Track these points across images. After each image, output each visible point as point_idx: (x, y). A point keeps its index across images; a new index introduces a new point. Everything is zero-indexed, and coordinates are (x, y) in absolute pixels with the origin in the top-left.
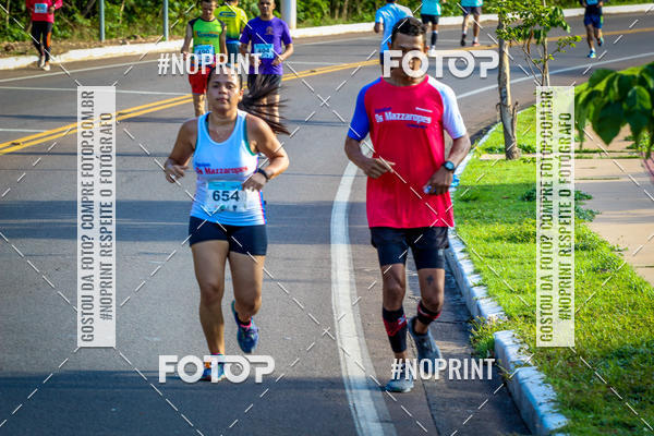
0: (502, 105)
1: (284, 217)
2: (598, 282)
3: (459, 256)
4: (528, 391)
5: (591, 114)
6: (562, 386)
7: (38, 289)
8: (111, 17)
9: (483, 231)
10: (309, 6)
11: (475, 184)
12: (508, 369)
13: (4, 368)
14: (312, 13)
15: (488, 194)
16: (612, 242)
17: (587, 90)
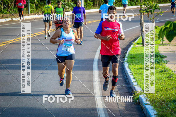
0: (142, 31)
1: (80, 63)
2: (168, 81)
3: (129, 74)
4: (149, 111)
5: (165, 33)
6: (158, 110)
7: (11, 84)
8: (31, 7)
9: (136, 66)
10: (87, 4)
11: (134, 53)
12: (143, 105)
13: (1, 106)
14: (88, 6)
15: (138, 56)
16: (172, 69)
17: (164, 27)
